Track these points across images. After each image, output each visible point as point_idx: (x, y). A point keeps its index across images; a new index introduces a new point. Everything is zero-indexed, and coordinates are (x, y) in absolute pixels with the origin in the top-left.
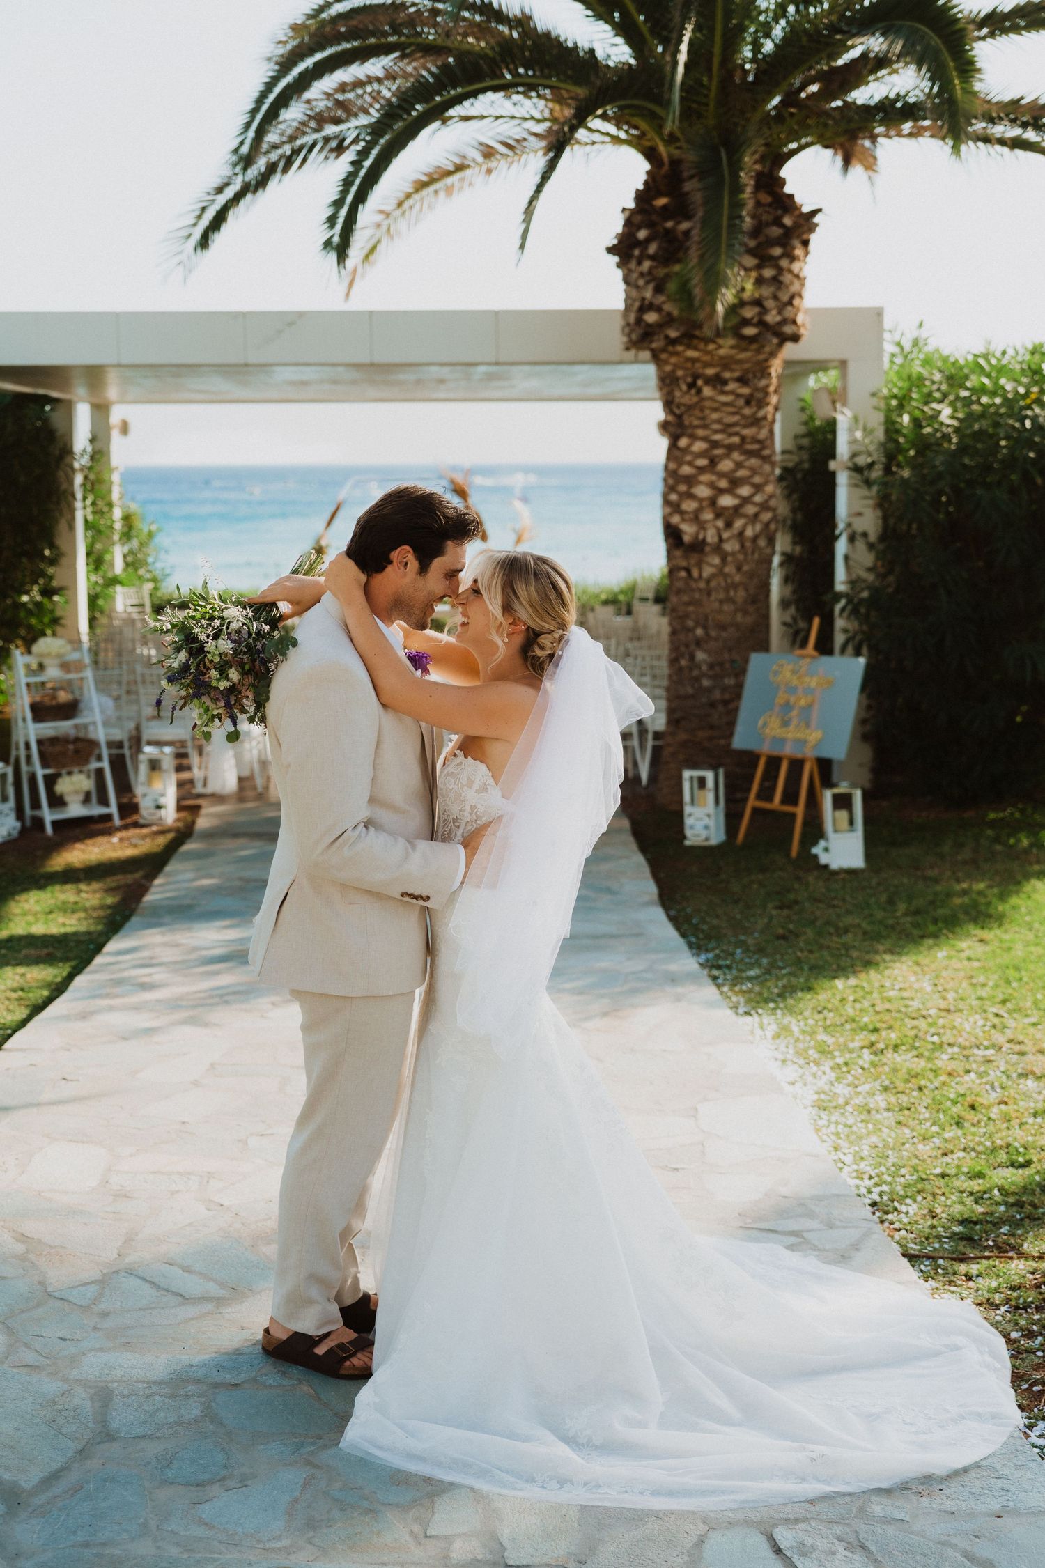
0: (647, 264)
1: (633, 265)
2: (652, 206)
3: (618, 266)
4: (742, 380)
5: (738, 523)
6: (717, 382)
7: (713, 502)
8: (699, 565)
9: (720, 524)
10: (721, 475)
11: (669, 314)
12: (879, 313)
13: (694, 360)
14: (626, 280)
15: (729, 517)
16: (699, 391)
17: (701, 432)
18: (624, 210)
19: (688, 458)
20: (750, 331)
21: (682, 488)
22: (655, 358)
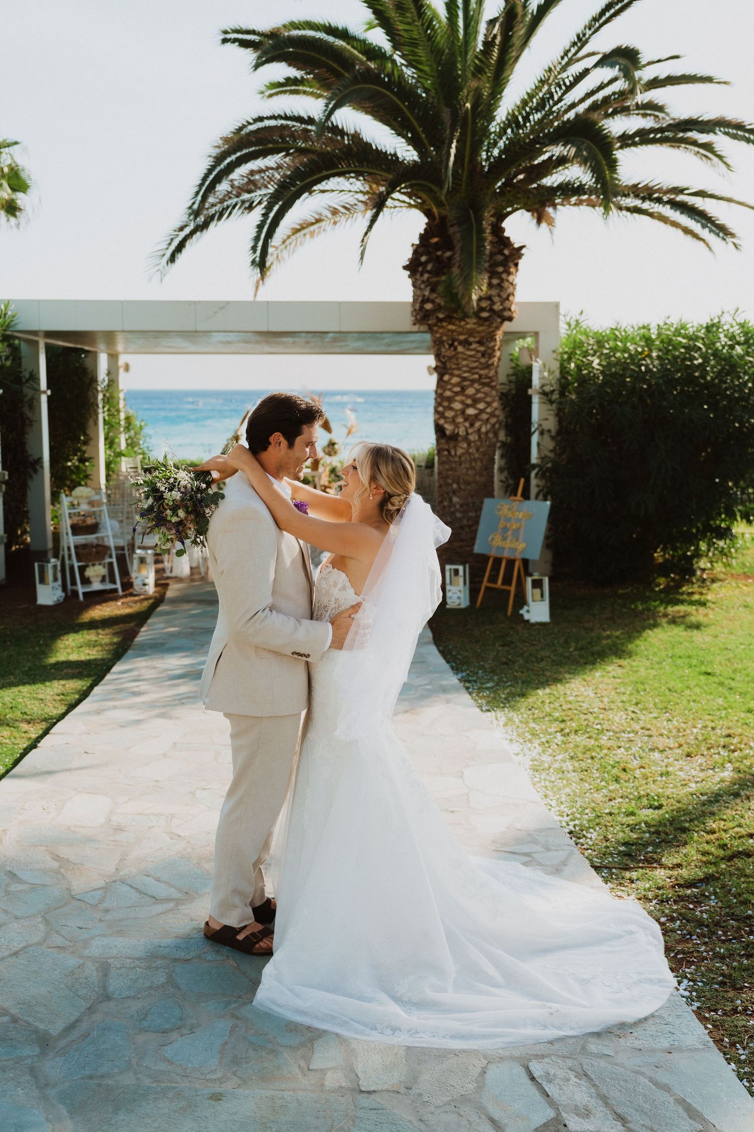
0: (426, 276)
1: (418, 276)
2: (429, 243)
3: (409, 277)
4: (480, 343)
5: (477, 424)
6: (466, 343)
7: (463, 412)
8: (455, 448)
9: (467, 424)
10: (468, 397)
11: (439, 305)
12: (558, 305)
13: (452, 331)
14: (414, 285)
15: (472, 420)
16: (456, 349)
17: (456, 372)
18: (413, 245)
19: (449, 387)
20: (485, 315)
21: (446, 404)
22: (431, 329)
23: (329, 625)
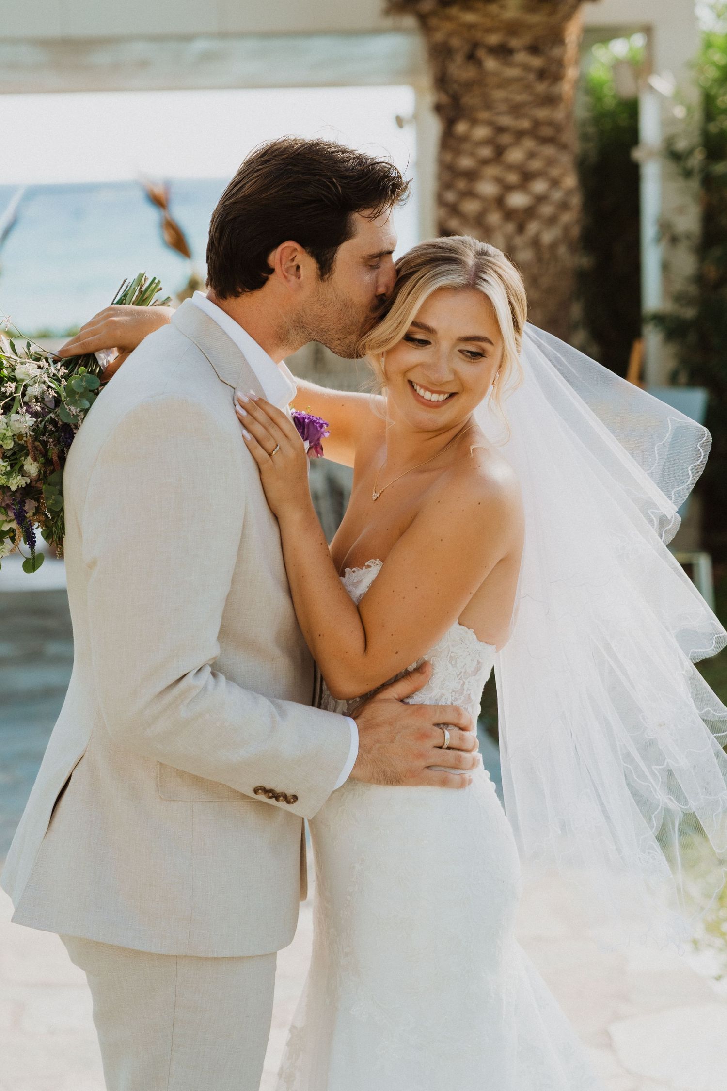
4: (534, 49)
5: (533, 227)
6: (503, 52)
7: (500, 201)
9: (510, 227)
10: (510, 167)
13: (471, 27)
15: (520, 219)
16: (479, 63)
17: (484, 115)
19: (469, 147)
21: (462, 184)
23: (350, 721)
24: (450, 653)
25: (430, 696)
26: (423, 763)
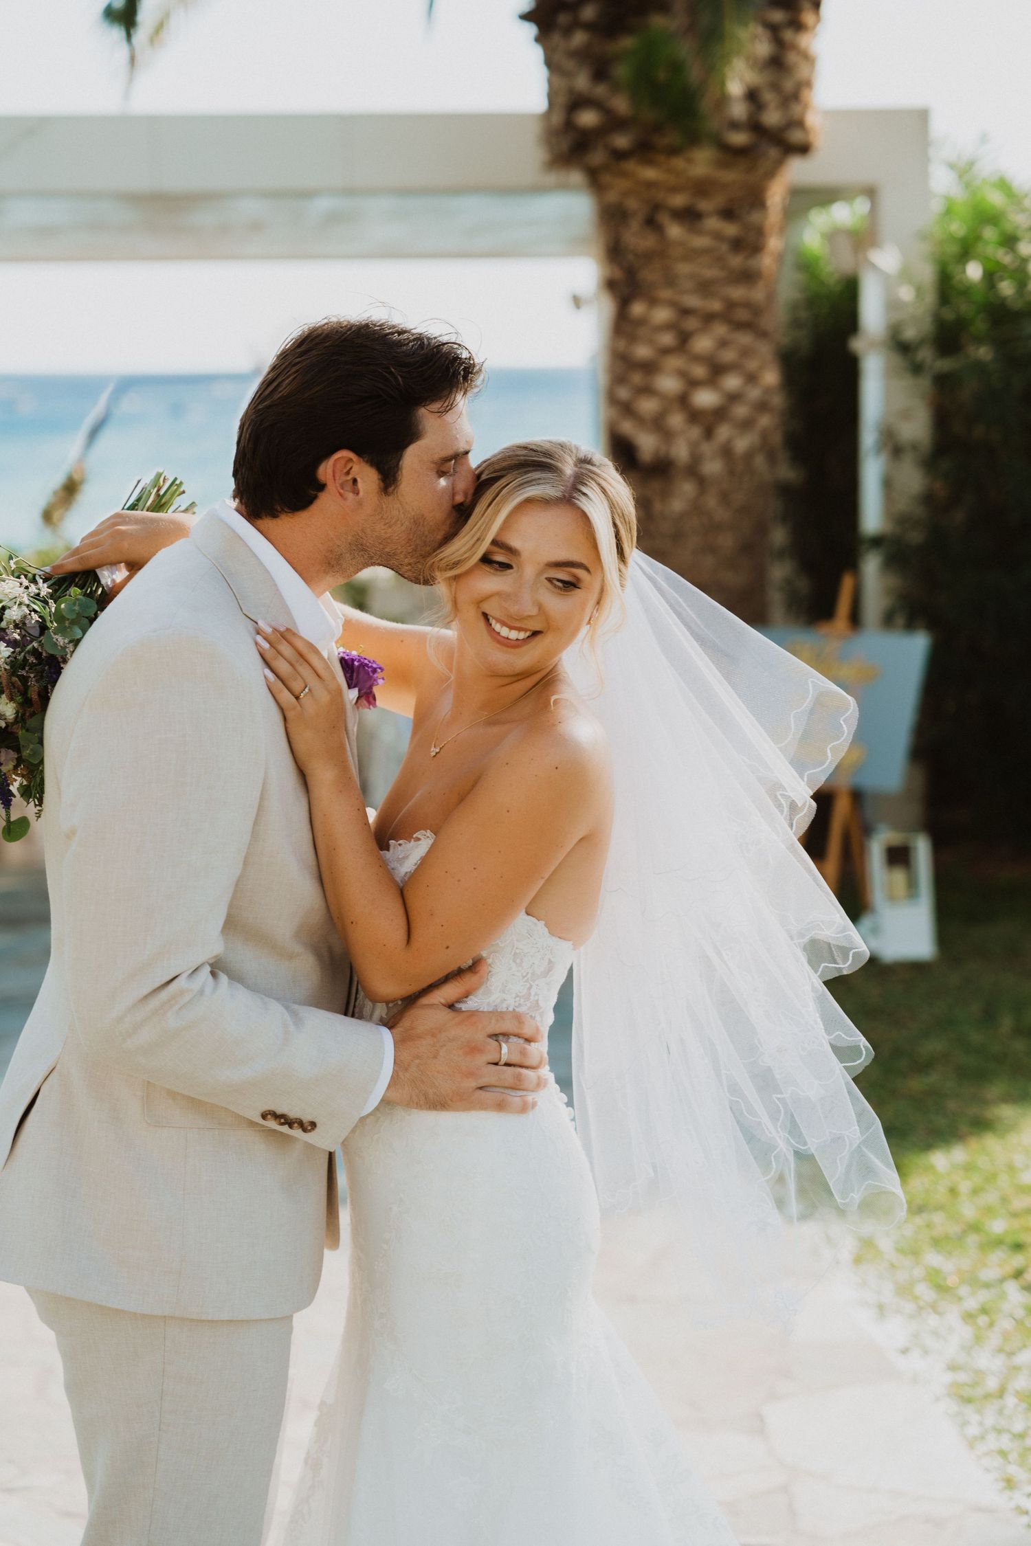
0: (579, 38)
1: (559, 40)
3: (537, 41)
4: (728, 214)
5: (724, 432)
6: (689, 216)
7: (683, 400)
8: (666, 495)
9: (695, 433)
10: (697, 358)
11: (615, 113)
12: (922, 116)
13: (650, 185)
14: (549, 63)
15: (708, 421)
16: (660, 230)
17: (666, 294)
19: (645, 333)
20: (739, 138)
21: (637, 378)
22: (595, 181)
23: (385, 1031)
24: (515, 949)
25: (488, 1001)
26: (473, 1083)
